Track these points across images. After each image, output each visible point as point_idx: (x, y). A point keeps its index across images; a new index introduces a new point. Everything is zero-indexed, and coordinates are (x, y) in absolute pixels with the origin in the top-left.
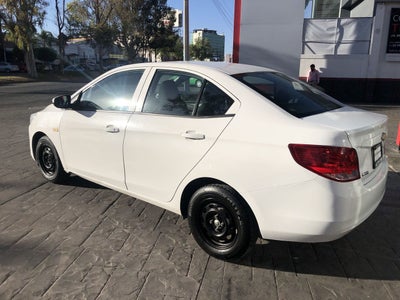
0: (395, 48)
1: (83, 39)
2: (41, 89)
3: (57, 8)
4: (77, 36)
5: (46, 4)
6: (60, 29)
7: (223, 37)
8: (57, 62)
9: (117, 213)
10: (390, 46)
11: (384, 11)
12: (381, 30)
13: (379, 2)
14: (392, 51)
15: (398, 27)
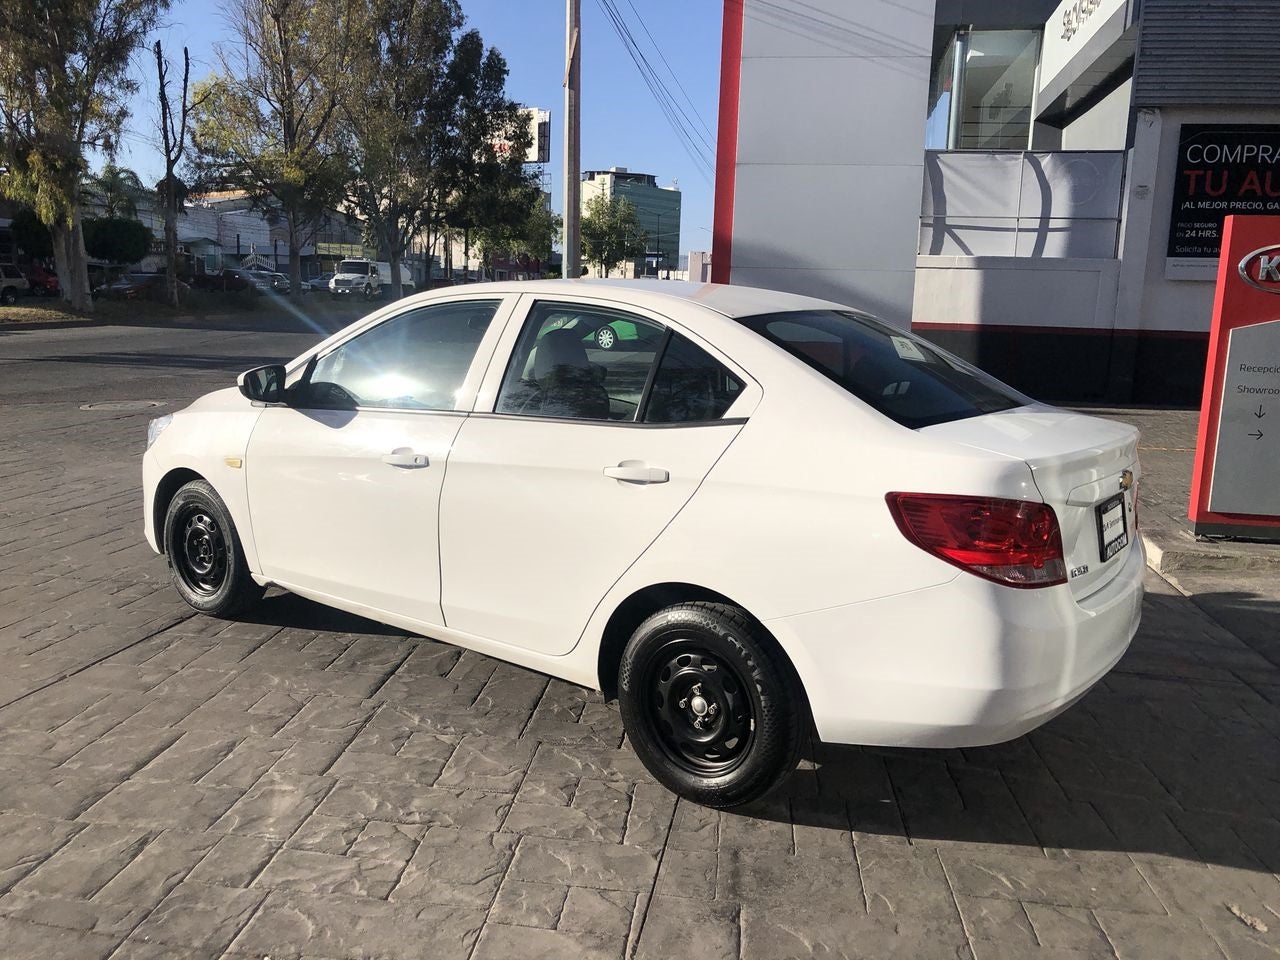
0: (1191, 242)
1: (240, 193)
2: (94, 350)
3: (163, 97)
4: (222, 185)
5: (130, 86)
6: (171, 164)
7: (676, 197)
8: (150, 264)
9: (410, 695)
10: (1179, 235)
11: (1159, 133)
12: (1152, 185)
13: (1144, 107)
14: (1187, 249)
15: (1200, 180)
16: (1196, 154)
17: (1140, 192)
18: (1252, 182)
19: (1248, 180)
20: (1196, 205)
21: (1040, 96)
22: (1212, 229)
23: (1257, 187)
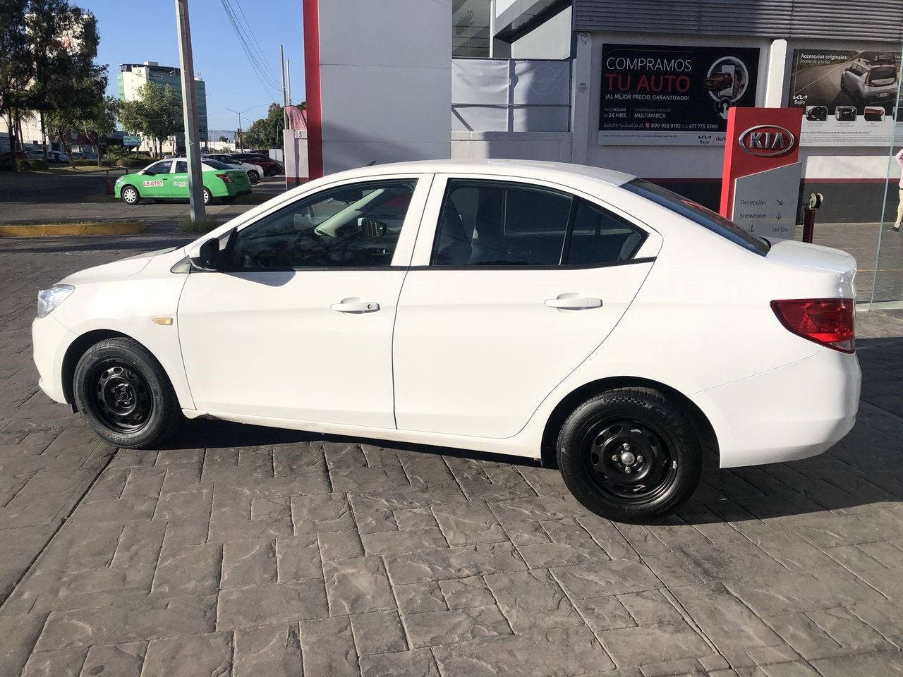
0: (612, 120)
10: (605, 116)
11: (590, 49)
12: (588, 85)
13: (582, 32)
14: (610, 125)
15: (615, 80)
16: (612, 64)
17: (582, 87)
18: (643, 83)
19: (641, 81)
20: (613, 96)
21: (496, 20)
22: (623, 112)
23: (646, 85)
